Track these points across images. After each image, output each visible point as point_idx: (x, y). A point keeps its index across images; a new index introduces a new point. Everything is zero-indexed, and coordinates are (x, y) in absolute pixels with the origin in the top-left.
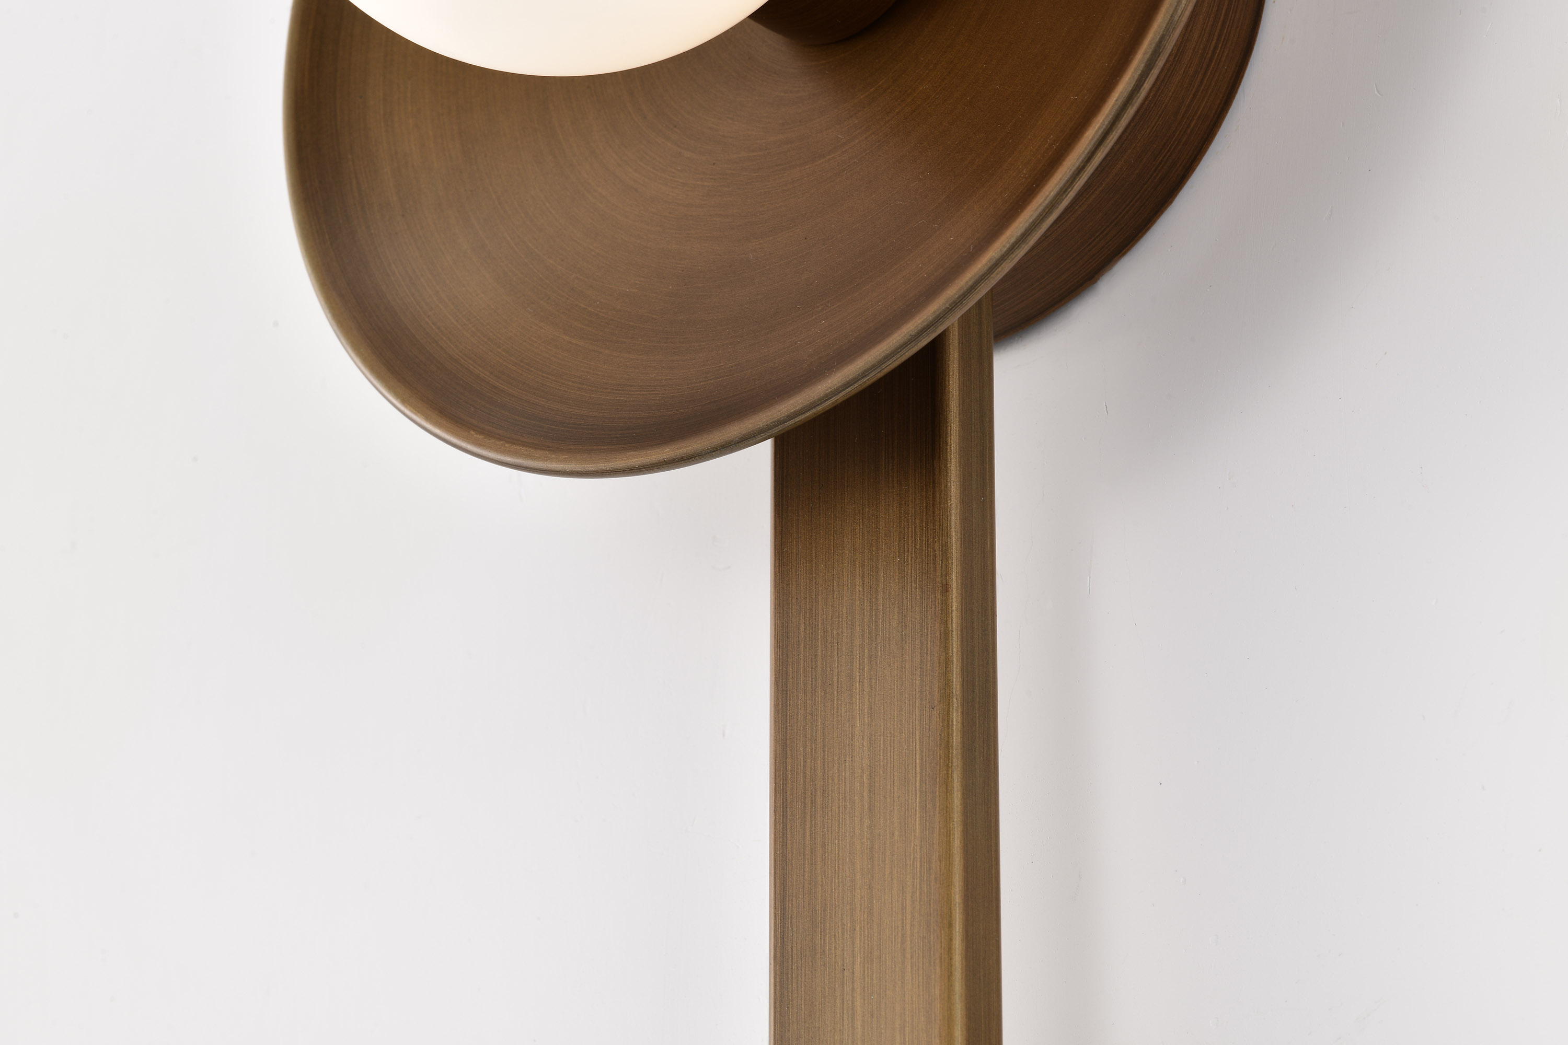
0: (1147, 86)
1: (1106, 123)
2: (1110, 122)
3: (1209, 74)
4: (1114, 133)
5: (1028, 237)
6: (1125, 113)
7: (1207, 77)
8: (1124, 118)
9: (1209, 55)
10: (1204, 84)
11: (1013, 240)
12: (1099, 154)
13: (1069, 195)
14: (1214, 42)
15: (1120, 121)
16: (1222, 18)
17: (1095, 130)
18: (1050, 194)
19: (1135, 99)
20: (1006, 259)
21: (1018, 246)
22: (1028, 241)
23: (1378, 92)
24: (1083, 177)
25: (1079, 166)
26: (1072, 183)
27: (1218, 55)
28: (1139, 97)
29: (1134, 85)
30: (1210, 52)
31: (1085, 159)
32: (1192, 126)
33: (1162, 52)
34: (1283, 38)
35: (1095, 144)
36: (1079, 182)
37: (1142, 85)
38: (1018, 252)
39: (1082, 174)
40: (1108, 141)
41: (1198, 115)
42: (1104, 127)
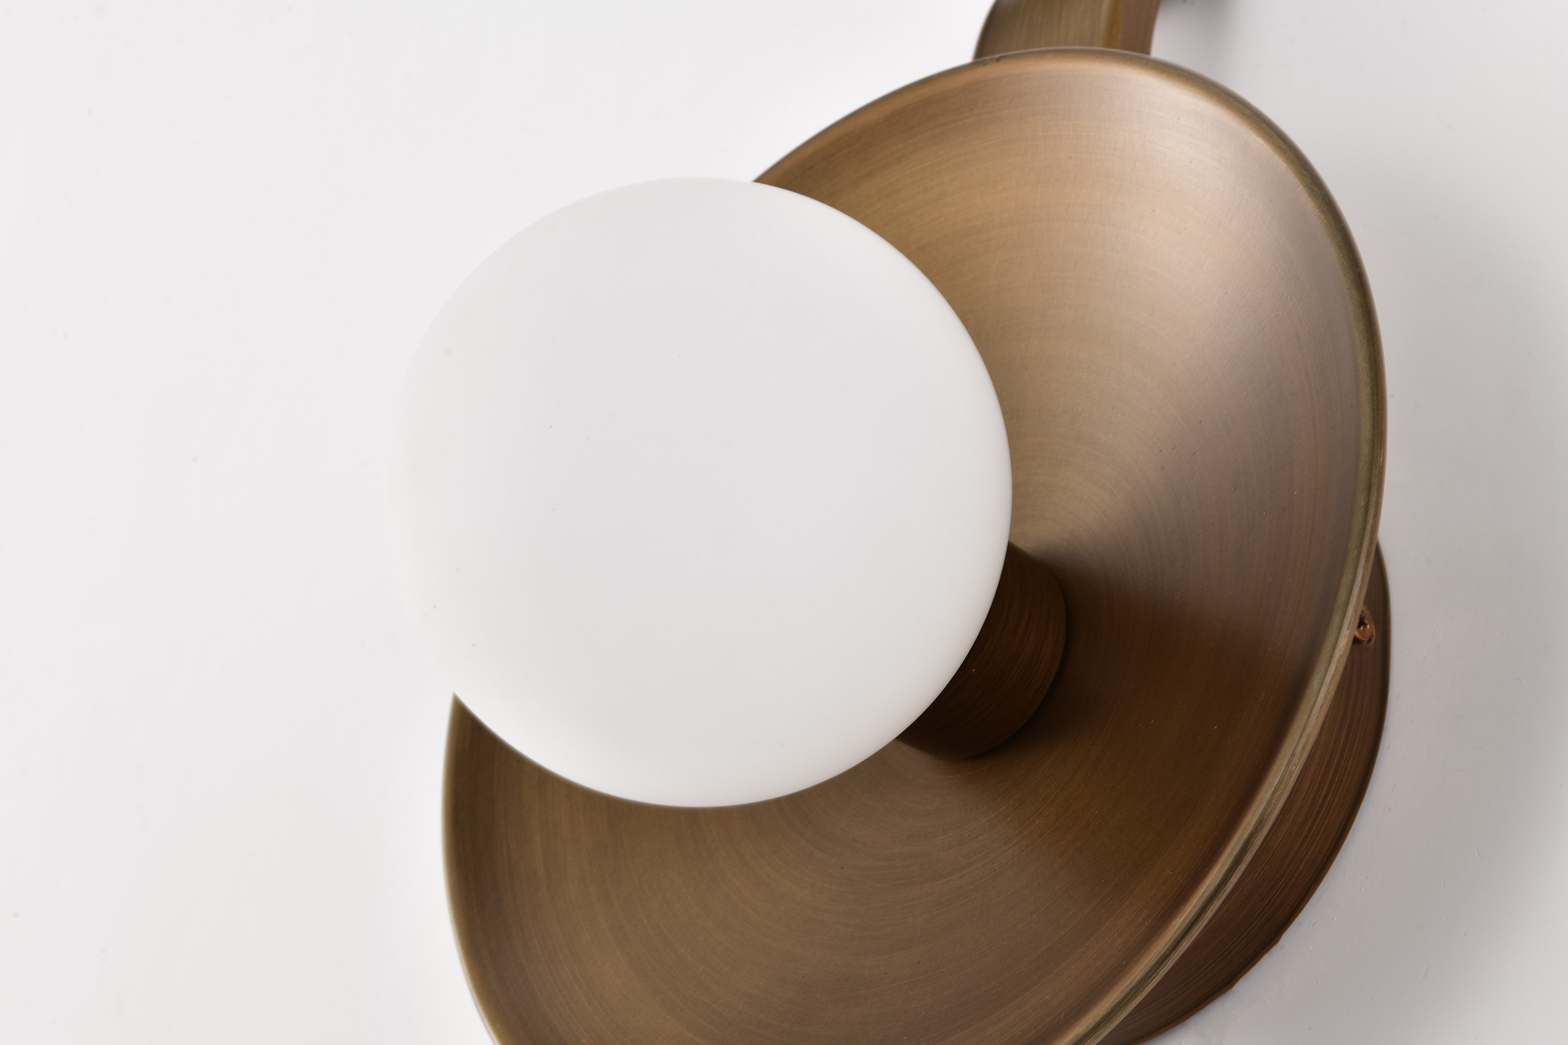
0: (1234, 880)
1: (1193, 914)
2: (1196, 913)
3: (1318, 820)
4: (1200, 924)
5: (1114, 1017)
6: (1211, 905)
7: (1317, 823)
8: (1210, 910)
9: (1319, 803)
10: (1314, 829)
11: (1098, 1019)
12: (1185, 943)
13: (1154, 980)
14: (1325, 790)
15: (1206, 913)
16: (1334, 767)
17: (1182, 919)
18: (1136, 978)
19: (1223, 892)
20: (1091, 1037)
21: (1103, 1025)
22: (1113, 1021)
23: (1479, 855)
24: (1169, 963)
25: (1165, 953)
26: (1158, 968)
27: (1329, 802)
28: (1225, 891)
29: (1221, 879)
30: (1320, 800)
31: (1171, 946)
32: (1300, 869)
33: (1250, 848)
34: (1394, 786)
35: (1181, 933)
36: (1164, 969)
37: (1229, 880)
38: (1103, 1030)
39: (1167, 960)
40: (1194, 931)
41: (1307, 859)
42: (1191, 917)
